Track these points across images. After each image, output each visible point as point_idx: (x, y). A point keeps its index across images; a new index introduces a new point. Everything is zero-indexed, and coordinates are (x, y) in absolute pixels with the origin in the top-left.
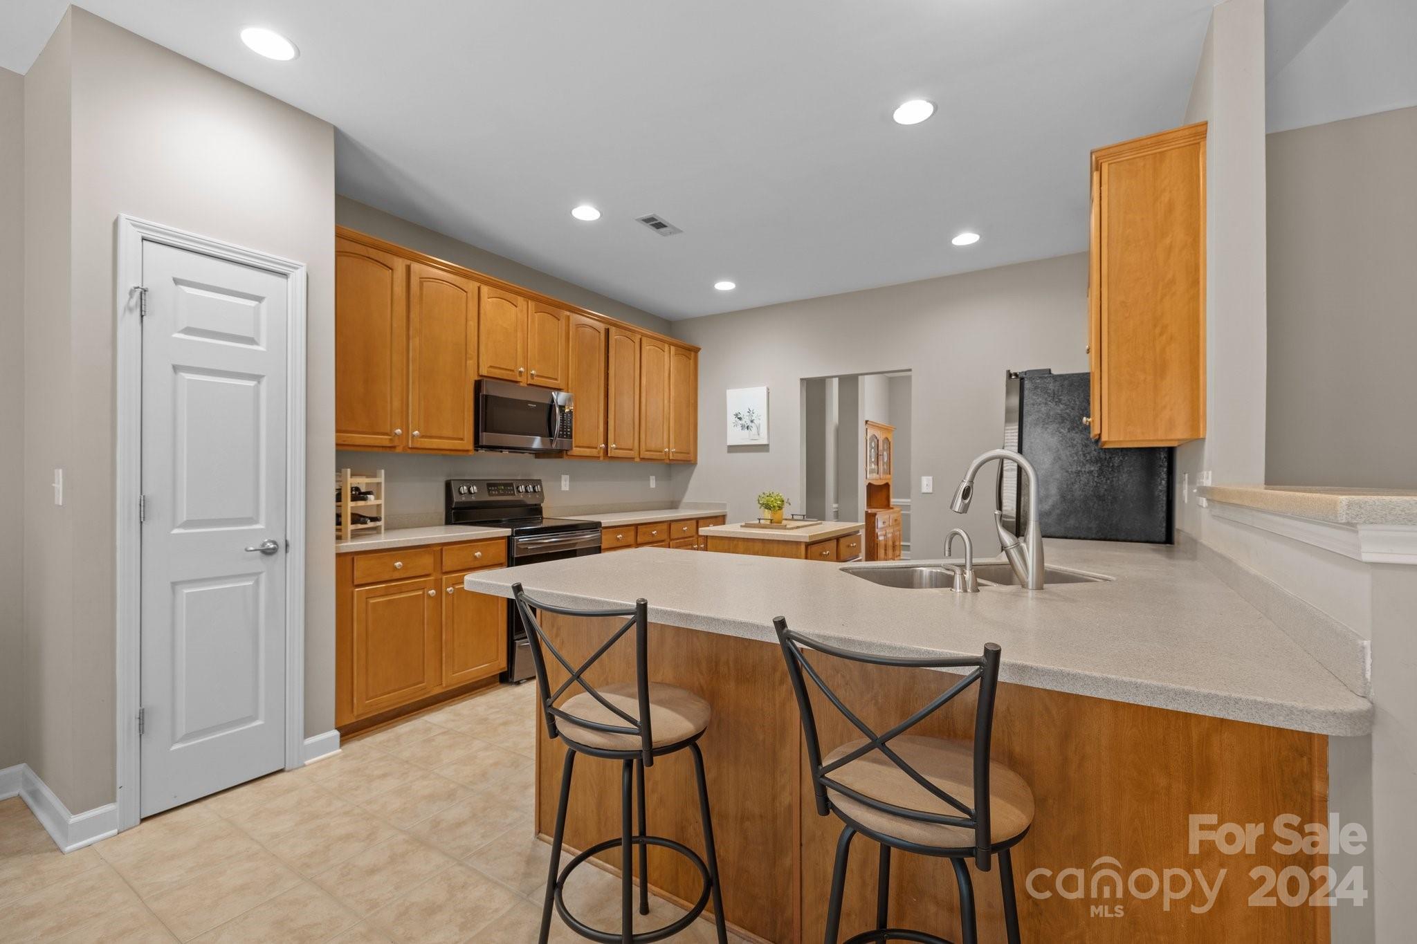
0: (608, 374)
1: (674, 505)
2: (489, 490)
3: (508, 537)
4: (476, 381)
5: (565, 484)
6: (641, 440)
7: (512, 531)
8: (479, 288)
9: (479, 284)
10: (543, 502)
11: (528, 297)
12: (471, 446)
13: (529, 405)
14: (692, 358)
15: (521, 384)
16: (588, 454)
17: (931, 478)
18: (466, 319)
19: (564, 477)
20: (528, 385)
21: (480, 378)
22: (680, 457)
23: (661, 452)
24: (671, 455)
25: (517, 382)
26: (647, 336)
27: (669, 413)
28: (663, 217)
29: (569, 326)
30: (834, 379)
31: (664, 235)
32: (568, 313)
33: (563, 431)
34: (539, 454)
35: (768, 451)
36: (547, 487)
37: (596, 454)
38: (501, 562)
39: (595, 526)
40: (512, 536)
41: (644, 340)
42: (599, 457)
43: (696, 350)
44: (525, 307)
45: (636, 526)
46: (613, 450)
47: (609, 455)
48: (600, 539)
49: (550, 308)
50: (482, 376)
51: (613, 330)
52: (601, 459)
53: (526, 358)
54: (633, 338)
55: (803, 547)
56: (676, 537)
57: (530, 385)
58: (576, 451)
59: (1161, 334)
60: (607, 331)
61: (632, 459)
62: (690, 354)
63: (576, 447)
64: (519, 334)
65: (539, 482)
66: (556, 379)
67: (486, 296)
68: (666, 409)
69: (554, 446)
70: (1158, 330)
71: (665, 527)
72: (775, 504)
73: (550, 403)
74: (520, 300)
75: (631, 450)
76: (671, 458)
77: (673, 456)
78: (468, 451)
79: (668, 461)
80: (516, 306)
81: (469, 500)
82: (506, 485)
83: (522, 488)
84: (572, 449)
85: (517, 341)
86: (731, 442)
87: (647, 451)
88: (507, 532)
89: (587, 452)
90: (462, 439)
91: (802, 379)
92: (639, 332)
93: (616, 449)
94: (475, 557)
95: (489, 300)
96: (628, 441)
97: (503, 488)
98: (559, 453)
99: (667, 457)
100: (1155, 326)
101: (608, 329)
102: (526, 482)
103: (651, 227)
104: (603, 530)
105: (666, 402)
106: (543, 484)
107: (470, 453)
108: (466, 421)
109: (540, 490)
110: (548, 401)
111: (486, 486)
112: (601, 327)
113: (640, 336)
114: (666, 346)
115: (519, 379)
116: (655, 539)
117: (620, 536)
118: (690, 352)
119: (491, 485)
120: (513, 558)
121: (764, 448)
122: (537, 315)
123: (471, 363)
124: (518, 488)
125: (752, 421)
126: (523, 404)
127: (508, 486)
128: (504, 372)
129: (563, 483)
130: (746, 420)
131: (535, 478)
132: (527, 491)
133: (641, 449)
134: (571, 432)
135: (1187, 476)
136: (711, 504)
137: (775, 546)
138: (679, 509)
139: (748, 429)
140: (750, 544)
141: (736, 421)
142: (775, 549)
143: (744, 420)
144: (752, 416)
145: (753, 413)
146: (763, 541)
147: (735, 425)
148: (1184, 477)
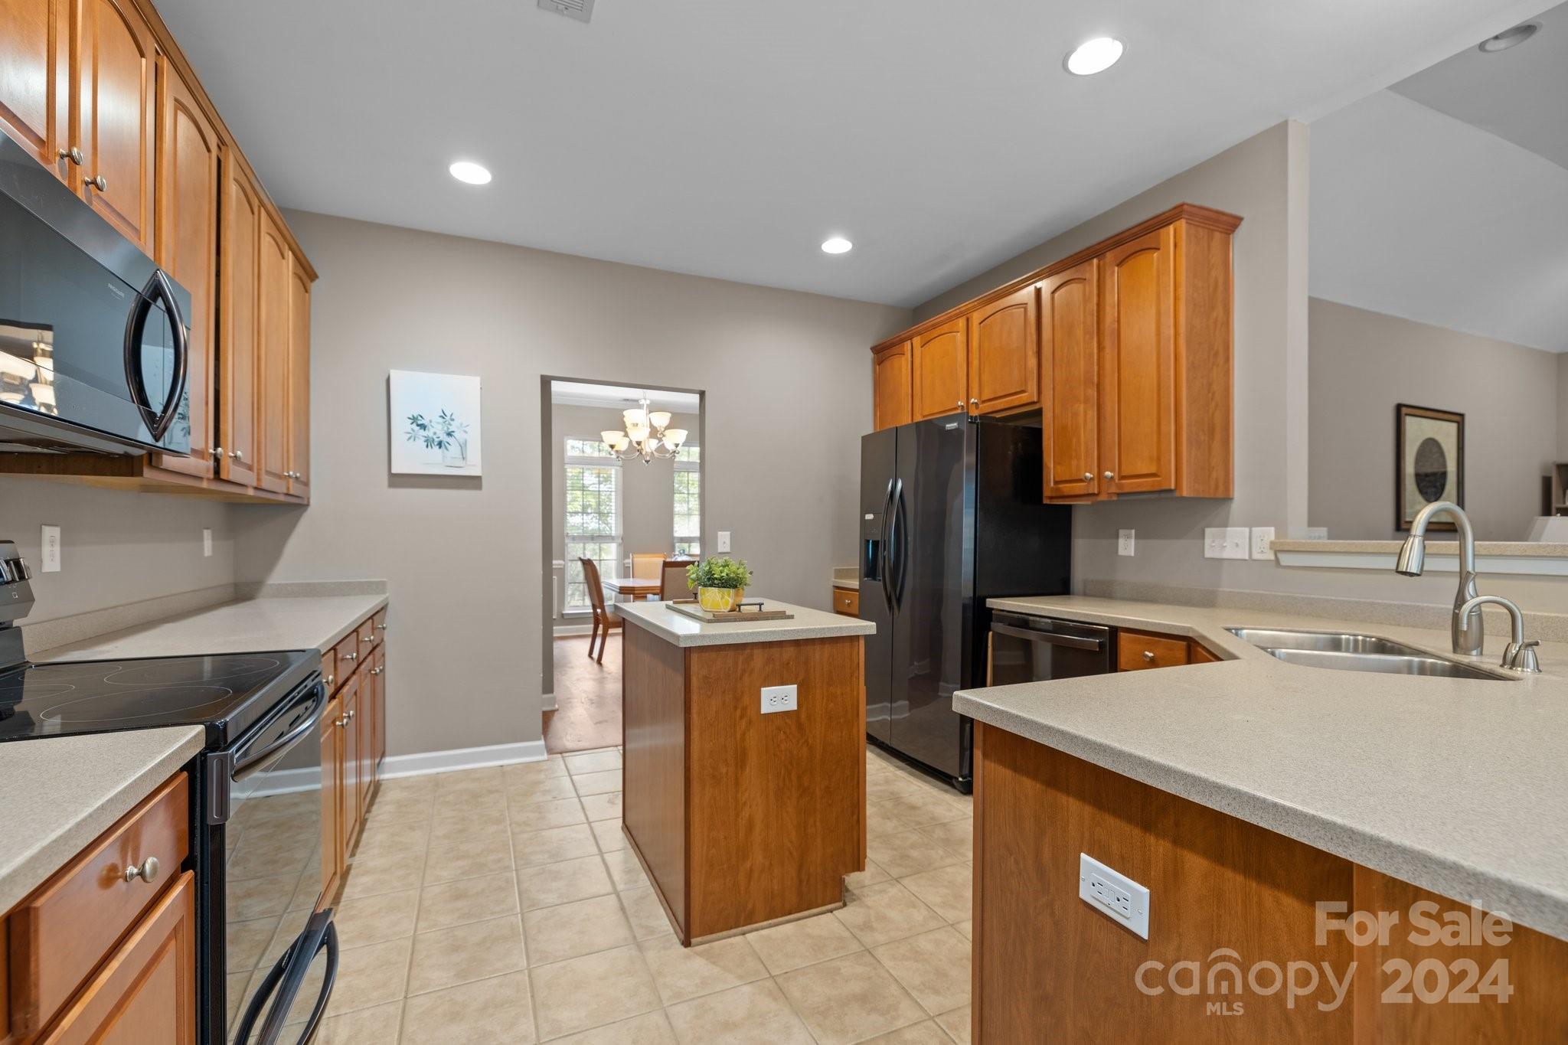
5: (52, 552)
6: (261, 446)
19: (47, 532)
22: (299, 490)
23: (281, 477)
24: (291, 485)
35: (480, 487)
37: (202, 472)
43: (313, 277)
51: (230, 161)
55: (862, 643)
56: (361, 658)
59: (1212, 399)
62: (307, 281)
66: (136, 232)
71: (355, 639)
75: (250, 468)
76: (290, 492)
77: (293, 488)
86: (400, 467)
87: (267, 472)
91: (542, 377)
93: (236, 462)
96: (247, 446)
112: (212, 139)
118: (307, 276)
121: (474, 482)
125: (450, 434)
129: (46, 550)
130: (436, 431)
133: (261, 467)
135: (1133, 531)
136: (348, 584)
137: (818, 647)
138: (257, 601)
139: (440, 447)
140: (775, 651)
141: (413, 430)
142: (818, 654)
143: (432, 430)
144: (450, 424)
145: (453, 420)
146: (797, 643)
147: (412, 437)
148: (1122, 532)
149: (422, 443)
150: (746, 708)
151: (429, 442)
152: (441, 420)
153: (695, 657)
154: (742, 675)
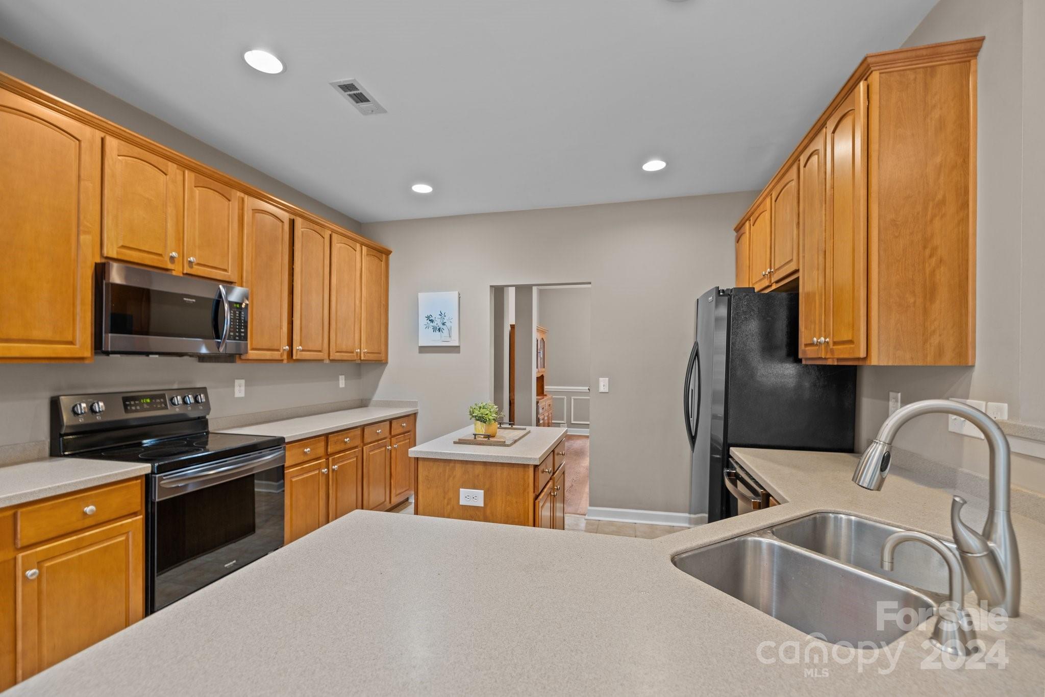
0: (293, 269)
1: (363, 404)
2: (126, 406)
3: (147, 476)
4: (96, 264)
5: (240, 389)
6: (331, 341)
7: (153, 467)
8: (103, 140)
9: (103, 135)
10: (208, 414)
11: (184, 166)
12: (87, 352)
13: (185, 299)
14: (384, 260)
15: (174, 273)
16: (268, 358)
17: (607, 379)
18: (79, 176)
19: (237, 382)
20: (183, 274)
21: (103, 261)
22: (371, 357)
23: (353, 352)
24: (362, 355)
25: (167, 270)
26: (337, 233)
27: (361, 314)
28: (365, 87)
29: (243, 209)
30: (510, 288)
31: (365, 112)
32: (242, 195)
33: (234, 332)
34: (202, 358)
35: (459, 352)
36: (214, 395)
37: (278, 357)
38: (136, 510)
39: (277, 443)
40: (153, 473)
41: (335, 236)
42: (282, 360)
43: (388, 253)
44: (180, 178)
45: (327, 436)
46: (299, 353)
47: (294, 357)
48: (283, 458)
49: (218, 186)
50: (107, 258)
51: (299, 222)
52: (285, 362)
53: (180, 239)
54: (322, 234)
55: (531, 470)
56: (369, 441)
57: (187, 274)
58: (252, 354)
59: (931, 256)
60: (292, 223)
61: (322, 360)
62: (382, 256)
63: (253, 349)
64: (171, 210)
65: (204, 390)
66: (225, 270)
67: (115, 153)
68: (357, 309)
69: (222, 350)
70: (928, 252)
71: (358, 432)
72: (491, 418)
73: (216, 298)
74: (172, 167)
75: (320, 351)
76: (362, 358)
77: (364, 356)
78: (82, 359)
79: (359, 362)
80: (166, 174)
81: (90, 421)
82: (152, 397)
83: (178, 400)
84: (247, 352)
85: (166, 219)
86: (422, 343)
87: (337, 352)
88: (145, 468)
89: (268, 355)
90: (71, 343)
91: (491, 286)
92: (329, 228)
93: (303, 350)
94: (85, 514)
95: (119, 157)
96: (317, 341)
97: (148, 401)
98: (230, 358)
99: (359, 358)
100: (925, 247)
101: (293, 220)
102: (184, 392)
103: (349, 97)
104: (287, 446)
105: (357, 302)
106: (209, 391)
107: (87, 362)
108: (78, 318)
109: (204, 400)
110: (213, 296)
111: (121, 400)
112: (285, 216)
113: (330, 232)
114: (358, 245)
115: (170, 266)
116: (348, 446)
117: (308, 449)
118: (382, 253)
119: (128, 400)
120: (153, 503)
121: (455, 349)
122: (197, 191)
123: (88, 240)
124: (172, 399)
125: (444, 324)
126: (177, 298)
127: (158, 398)
128: (146, 255)
129: (237, 389)
130: (438, 322)
131: (199, 385)
132: (185, 402)
133: (331, 350)
134: (246, 333)
135: (899, 395)
136: (402, 402)
137: (499, 468)
138: (369, 408)
139: (439, 332)
140: (470, 467)
141: (428, 323)
142: (498, 472)
143: (436, 322)
144: (444, 319)
145: (445, 316)
146: (485, 464)
147: (427, 327)
148: (892, 394)
149: (431, 329)
150: (451, 498)
151: (434, 329)
152: (440, 317)
153: (420, 463)
154: (448, 479)
